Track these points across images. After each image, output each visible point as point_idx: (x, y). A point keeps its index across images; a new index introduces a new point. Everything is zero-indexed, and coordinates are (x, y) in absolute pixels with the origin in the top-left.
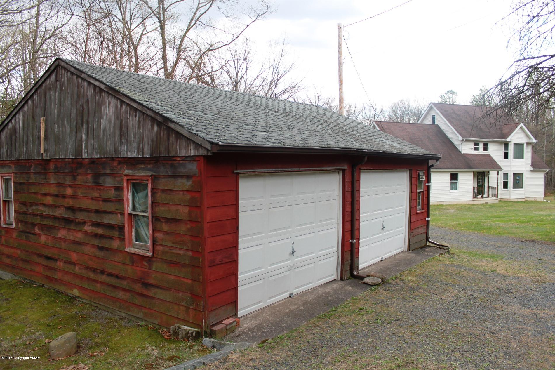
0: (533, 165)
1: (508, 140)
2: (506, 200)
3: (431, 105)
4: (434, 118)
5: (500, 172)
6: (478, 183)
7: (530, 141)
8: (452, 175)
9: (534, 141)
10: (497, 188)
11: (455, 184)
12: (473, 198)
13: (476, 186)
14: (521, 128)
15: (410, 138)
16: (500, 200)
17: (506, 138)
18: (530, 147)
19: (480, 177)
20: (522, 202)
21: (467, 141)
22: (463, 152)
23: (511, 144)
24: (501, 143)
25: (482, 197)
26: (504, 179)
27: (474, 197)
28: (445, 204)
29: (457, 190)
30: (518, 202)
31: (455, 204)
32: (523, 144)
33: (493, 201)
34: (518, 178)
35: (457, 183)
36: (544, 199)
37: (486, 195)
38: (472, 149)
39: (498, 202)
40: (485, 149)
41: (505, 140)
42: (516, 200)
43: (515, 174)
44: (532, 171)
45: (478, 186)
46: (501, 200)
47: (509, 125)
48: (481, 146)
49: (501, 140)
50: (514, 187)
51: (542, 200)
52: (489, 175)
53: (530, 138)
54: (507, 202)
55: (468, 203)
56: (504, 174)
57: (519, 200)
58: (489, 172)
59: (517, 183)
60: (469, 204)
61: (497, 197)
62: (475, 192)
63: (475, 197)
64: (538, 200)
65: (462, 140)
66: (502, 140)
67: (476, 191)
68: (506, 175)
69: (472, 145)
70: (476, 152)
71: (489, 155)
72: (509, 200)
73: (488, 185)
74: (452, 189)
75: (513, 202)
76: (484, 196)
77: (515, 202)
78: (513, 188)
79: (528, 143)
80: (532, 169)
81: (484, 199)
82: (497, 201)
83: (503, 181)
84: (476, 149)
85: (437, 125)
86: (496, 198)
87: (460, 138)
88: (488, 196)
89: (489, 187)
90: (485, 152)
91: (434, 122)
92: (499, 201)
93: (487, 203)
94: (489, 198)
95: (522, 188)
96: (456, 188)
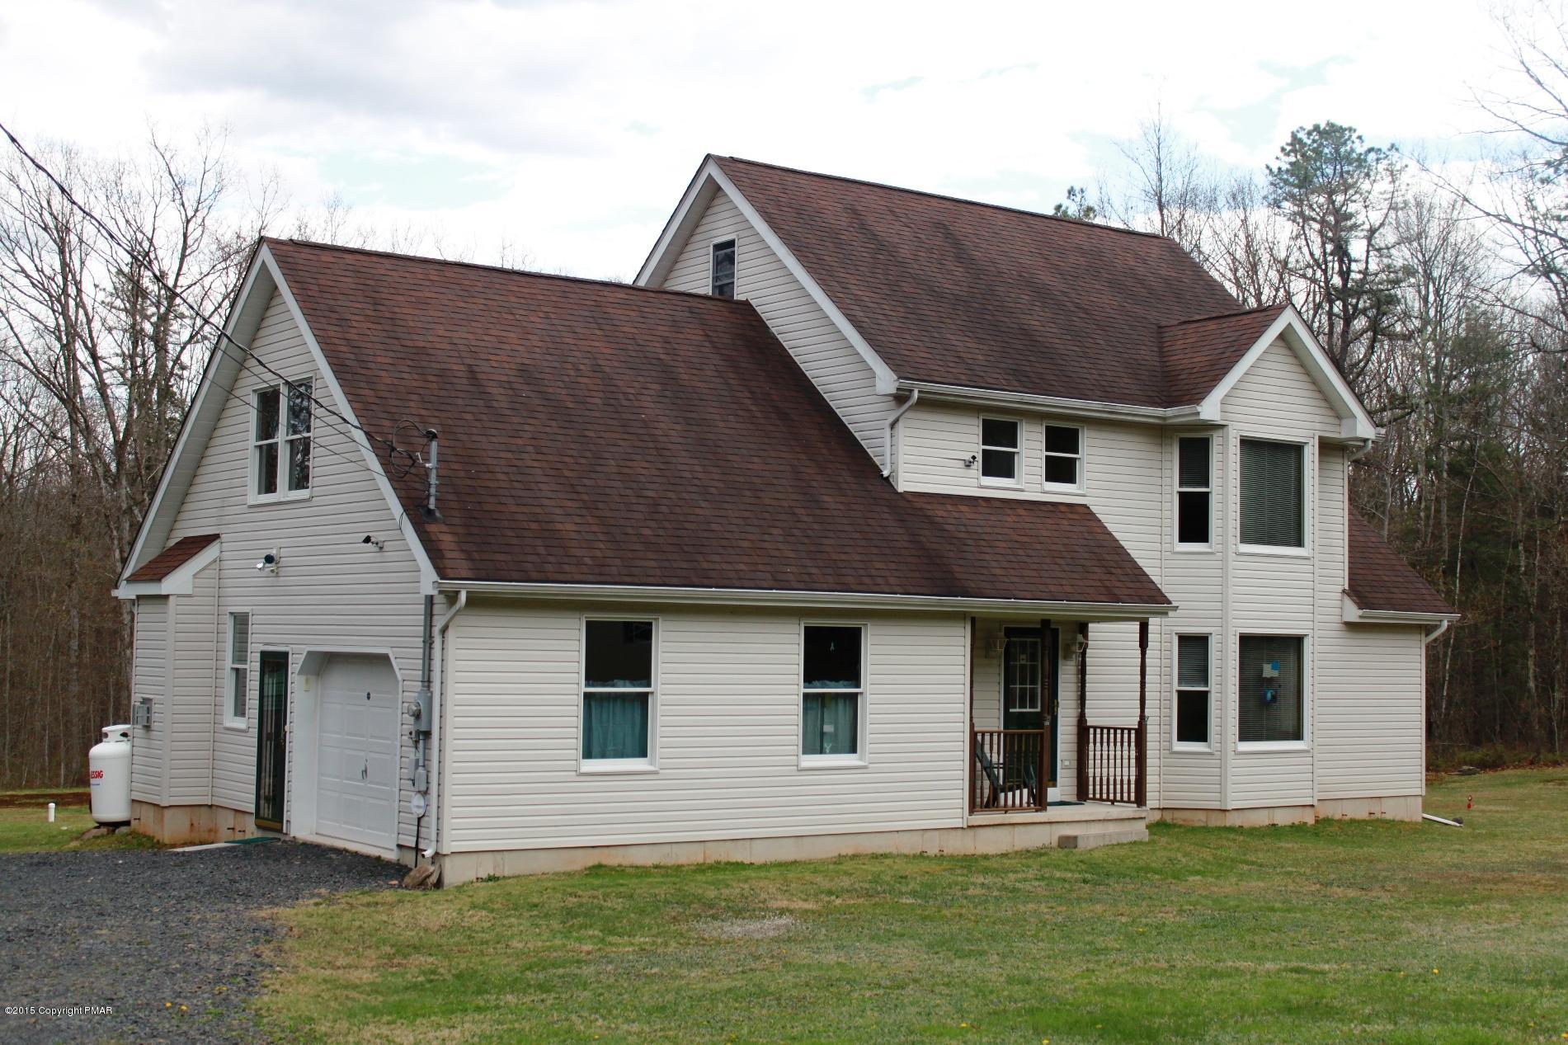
0: (1358, 591)
1: (1209, 409)
2: (1199, 819)
3: (713, 170)
4: (725, 255)
5: (1154, 623)
6: (1008, 703)
7: (1343, 434)
8: (813, 638)
9: (1364, 429)
10: (1141, 732)
11: (842, 708)
12: (973, 808)
13: (993, 720)
14: (1285, 338)
15: (523, 370)
16: (1157, 816)
17: (1196, 395)
18: (1342, 470)
19: (1023, 660)
20: (1298, 829)
21: (929, 404)
22: (908, 482)
23: (1225, 445)
24: (1158, 432)
25: (1040, 802)
26: (1181, 681)
27: (984, 798)
28: (758, 855)
29: (853, 749)
30: (1274, 830)
31: (840, 860)
32: (1297, 449)
33: (1112, 828)
34: (1268, 671)
35: (853, 699)
36: (1426, 807)
37: (1062, 788)
38: (968, 465)
39: (1145, 836)
40: (1061, 471)
41: (1186, 409)
42: (1261, 820)
43: (1252, 645)
44: (1352, 627)
45: (1009, 719)
46: (1168, 817)
47: (1212, 326)
48: (1031, 449)
49: (1159, 411)
50: (1248, 732)
51: (1414, 812)
52: (1084, 648)
53: (1337, 412)
54: (1206, 829)
55: (933, 851)
56: (1184, 639)
57: (1283, 819)
58: (1083, 628)
59: (1266, 705)
60: (941, 857)
61: (1140, 800)
62: (988, 768)
63: (992, 804)
64: (1392, 812)
65: (900, 398)
66: (1170, 412)
67: (996, 757)
68: (1194, 648)
69: (968, 439)
70: (996, 487)
71: (1082, 513)
72: (1216, 821)
73: (1082, 719)
74: (815, 742)
75: (1240, 830)
76: (1053, 794)
77: (1253, 832)
78: (1245, 736)
79: (1330, 448)
80: (1353, 613)
81: (1052, 813)
82: (1139, 830)
83: (1176, 687)
84: (1000, 465)
85: (746, 304)
86: (1130, 810)
87: (886, 380)
88: (1082, 795)
89: (1083, 730)
90: (1059, 492)
91: (723, 288)
92: (1157, 827)
93: (1068, 843)
94: (1090, 810)
95: (1298, 736)
96: (846, 741)
